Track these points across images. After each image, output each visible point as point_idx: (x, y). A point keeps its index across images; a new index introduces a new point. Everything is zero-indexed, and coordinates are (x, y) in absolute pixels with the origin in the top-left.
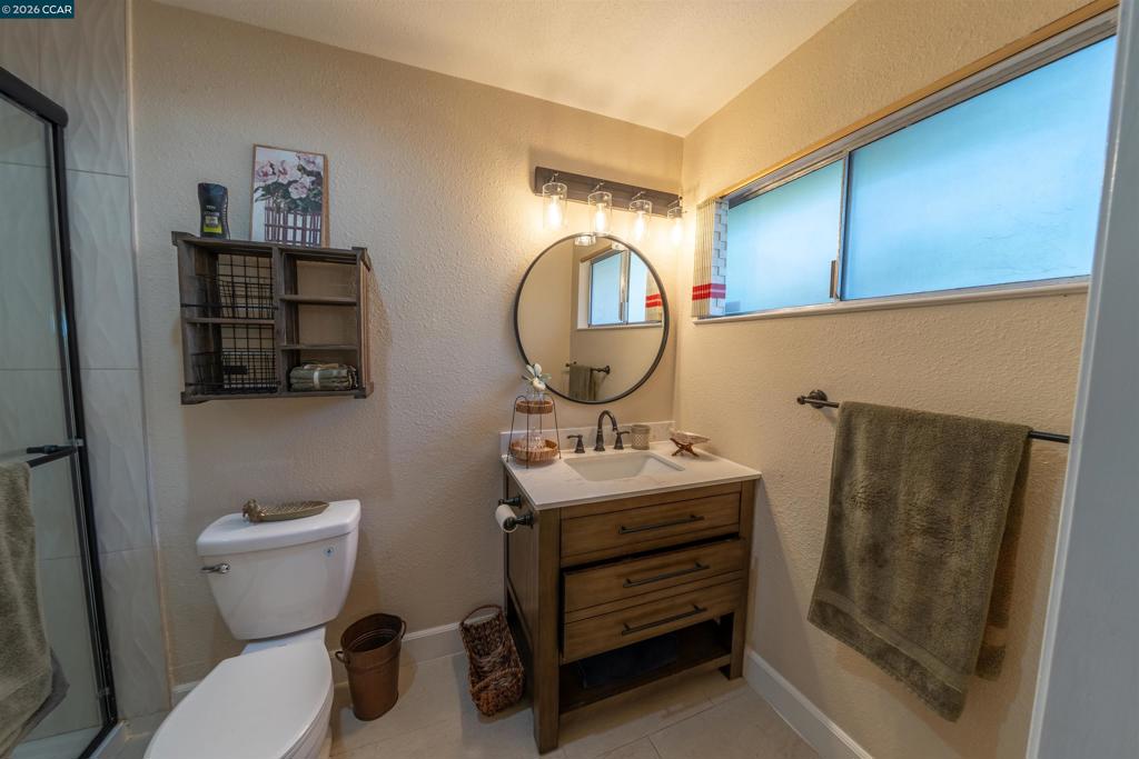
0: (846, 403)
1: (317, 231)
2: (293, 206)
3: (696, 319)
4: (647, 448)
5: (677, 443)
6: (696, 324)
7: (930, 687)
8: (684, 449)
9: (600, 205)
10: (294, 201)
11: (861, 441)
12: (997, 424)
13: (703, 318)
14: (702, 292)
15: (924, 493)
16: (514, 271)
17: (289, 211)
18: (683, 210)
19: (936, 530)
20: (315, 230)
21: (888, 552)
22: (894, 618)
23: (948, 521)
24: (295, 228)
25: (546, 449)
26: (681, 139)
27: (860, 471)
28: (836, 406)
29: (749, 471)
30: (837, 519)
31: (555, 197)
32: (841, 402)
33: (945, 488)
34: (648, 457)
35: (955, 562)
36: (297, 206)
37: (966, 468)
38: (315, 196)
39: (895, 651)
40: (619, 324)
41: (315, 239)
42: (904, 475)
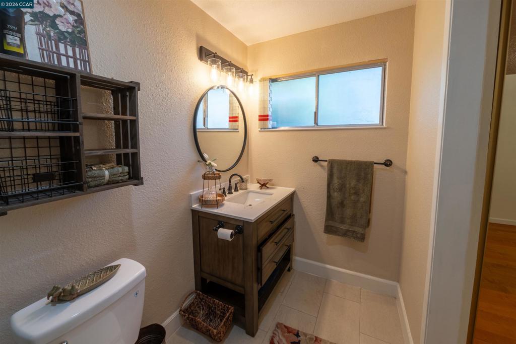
0: (329, 160)
1: (86, 61)
2: (62, 37)
3: (259, 130)
4: (247, 189)
5: (260, 184)
6: (260, 131)
7: (358, 235)
8: (263, 185)
9: (230, 73)
10: (62, 33)
11: (335, 170)
12: (368, 162)
13: (264, 129)
14: (264, 118)
15: (353, 183)
16: (192, 102)
17: (60, 40)
18: (254, 81)
19: (357, 193)
20: (85, 61)
21: (345, 202)
22: (348, 221)
23: (359, 189)
24: (67, 57)
25: (218, 198)
26: (247, 46)
27: (336, 181)
28: (326, 161)
29: (291, 190)
30: (329, 197)
31: (215, 66)
32: (327, 159)
33: (358, 181)
34: (249, 192)
35: (362, 199)
36: (65, 38)
37: (363, 174)
38: (80, 32)
39: (349, 231)
40: (204, 129)
41: (85, 68)
42: (348, 179)
